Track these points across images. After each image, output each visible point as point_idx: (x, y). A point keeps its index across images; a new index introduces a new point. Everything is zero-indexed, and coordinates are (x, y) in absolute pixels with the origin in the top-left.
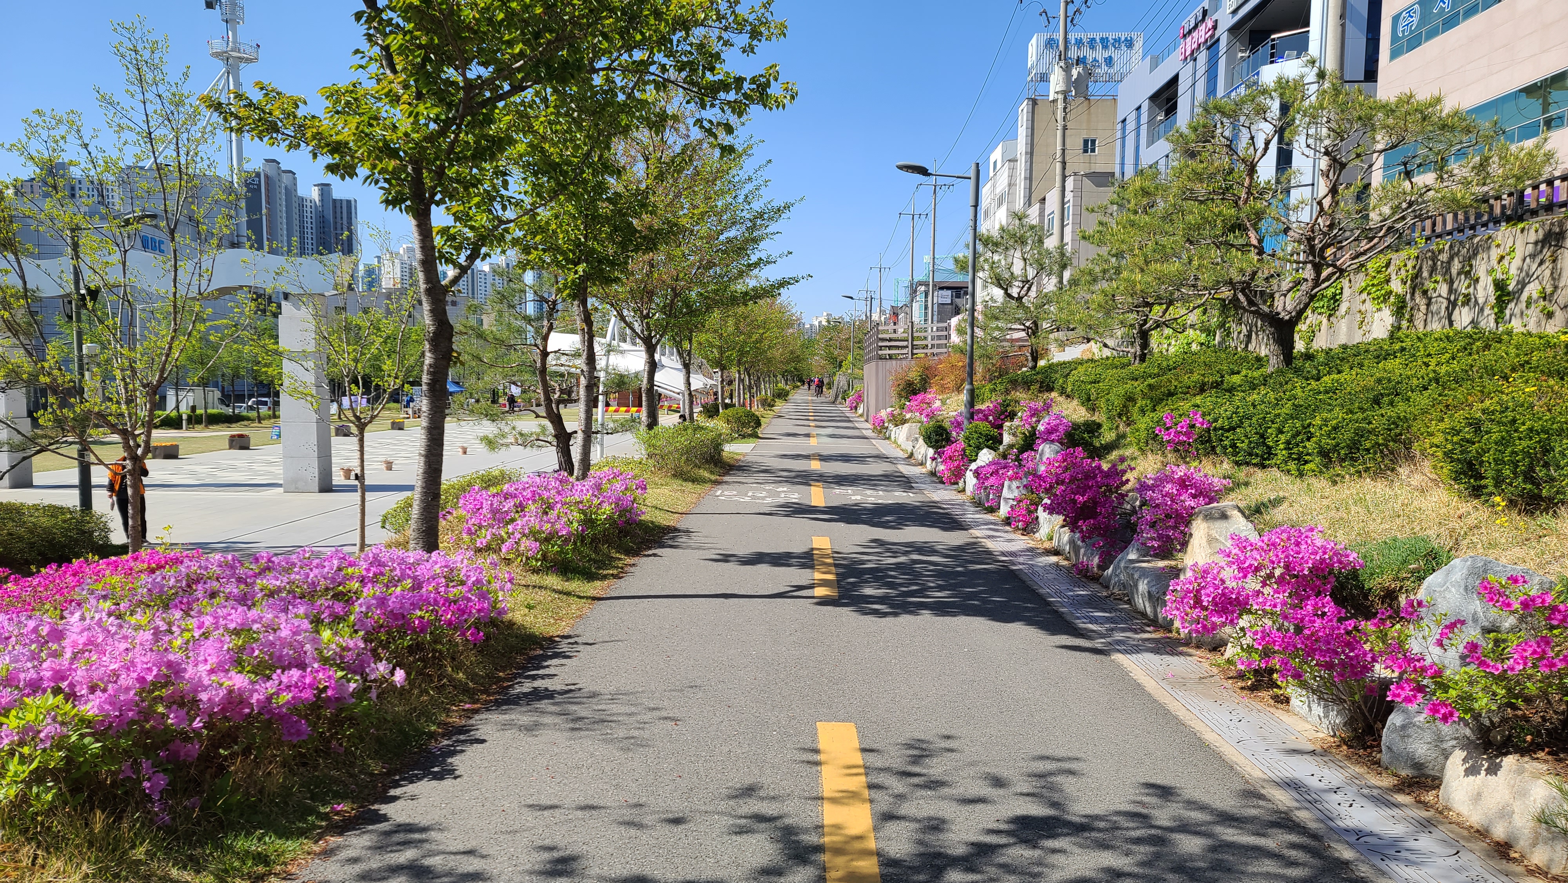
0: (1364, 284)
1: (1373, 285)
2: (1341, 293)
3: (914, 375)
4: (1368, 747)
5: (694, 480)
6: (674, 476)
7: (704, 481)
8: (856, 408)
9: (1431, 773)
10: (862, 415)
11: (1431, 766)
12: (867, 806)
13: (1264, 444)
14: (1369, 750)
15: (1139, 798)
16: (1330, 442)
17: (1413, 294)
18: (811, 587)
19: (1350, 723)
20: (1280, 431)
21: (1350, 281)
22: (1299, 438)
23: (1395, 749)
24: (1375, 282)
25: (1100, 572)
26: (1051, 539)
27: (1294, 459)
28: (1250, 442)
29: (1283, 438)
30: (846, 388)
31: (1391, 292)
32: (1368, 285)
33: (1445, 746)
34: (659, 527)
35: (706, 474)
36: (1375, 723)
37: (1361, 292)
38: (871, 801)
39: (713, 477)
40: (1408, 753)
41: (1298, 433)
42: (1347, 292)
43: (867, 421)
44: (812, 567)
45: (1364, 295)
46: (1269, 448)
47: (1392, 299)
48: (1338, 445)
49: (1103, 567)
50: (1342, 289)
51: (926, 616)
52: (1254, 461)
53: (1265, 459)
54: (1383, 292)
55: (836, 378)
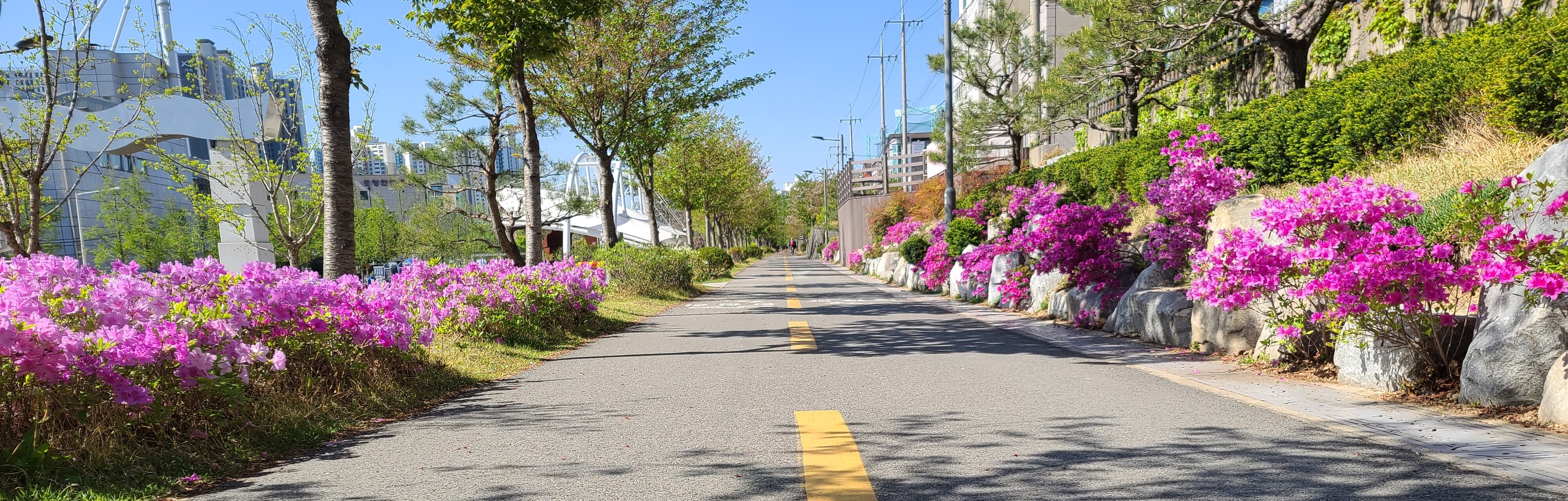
0: (1375, 20)
1: (1385, 20)
2: (1349, 37)
3: (891, 210)
4: (1441, 390)
5: (662, 298)
6: (640, 294)
7: (672, 299)
8: (832, 257)
9: (1523, 398)
10: (838, 262)
11: (1522, 390)
12: (858, 453)
13: (1283, 156)
14: (1442, 393)
15: (1185, 436)
16: (1361, 129)
17: (1430, 20)
18: (790, 345)
19: (1417, 371)
20: (1303, 134)
21: (1359, 21)
22: (1324, 138)
23: (1477, 379)
24: (1387, 15)
25: (1103, 320)
26: (1046, 308)
27: (1319, 164)
28: (1267, 157)
29: (1305, 141)
30: (821, 241)
31: (1405, 23)
32: (1380, 21)
33: (1543, 360)
34: (622, 322)
35: (675, 295)
36: (1449, 361)
37: (1372, 31)
38: (861, 451)
39: (682, 298)
40: (1494, 381)
41: (1324, 133)
42: (1355, 34)
43: (844, 265)
44: (790, 336)
45: (1375, 33)
46: (1289, 160)
47: (1406, 30)
48: (1373, 128)
49: (1104, 315)
50: (1350, 31)
51: (918, 354)
52: (1271, 180)
53: (1283, 175)
54: (1396, 24)
55: (811, 235)
